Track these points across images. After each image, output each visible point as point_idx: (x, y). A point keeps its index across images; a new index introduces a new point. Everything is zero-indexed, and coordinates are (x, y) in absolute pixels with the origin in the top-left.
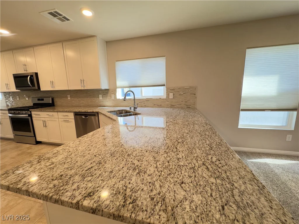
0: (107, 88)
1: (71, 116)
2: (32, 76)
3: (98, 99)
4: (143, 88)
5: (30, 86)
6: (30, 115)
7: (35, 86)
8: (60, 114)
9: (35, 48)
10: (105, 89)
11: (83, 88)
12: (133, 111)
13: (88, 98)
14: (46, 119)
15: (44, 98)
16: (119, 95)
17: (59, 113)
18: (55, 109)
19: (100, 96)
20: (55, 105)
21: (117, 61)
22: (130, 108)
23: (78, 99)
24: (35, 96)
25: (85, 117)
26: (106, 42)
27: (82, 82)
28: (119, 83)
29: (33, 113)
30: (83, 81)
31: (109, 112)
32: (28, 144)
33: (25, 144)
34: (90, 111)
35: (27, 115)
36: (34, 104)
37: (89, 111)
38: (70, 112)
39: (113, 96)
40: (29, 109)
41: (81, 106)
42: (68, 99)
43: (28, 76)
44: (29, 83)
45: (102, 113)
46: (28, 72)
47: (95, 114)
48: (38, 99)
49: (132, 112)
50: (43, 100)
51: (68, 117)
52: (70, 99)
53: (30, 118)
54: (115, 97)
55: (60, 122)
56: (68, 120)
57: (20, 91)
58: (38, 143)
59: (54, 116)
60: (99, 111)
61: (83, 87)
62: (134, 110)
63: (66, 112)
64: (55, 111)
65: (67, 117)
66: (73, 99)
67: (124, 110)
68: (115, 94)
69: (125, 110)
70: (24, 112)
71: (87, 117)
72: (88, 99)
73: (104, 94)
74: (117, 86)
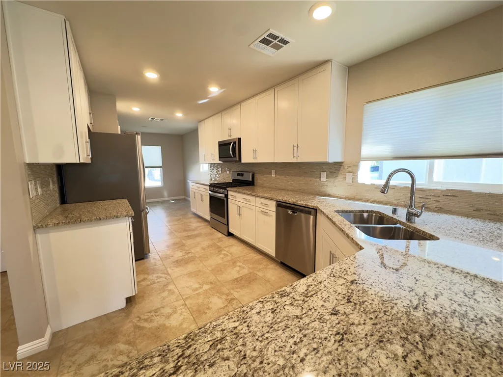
0: (338, 159)
1: (272, 206)
2: (235, 143)
3: (318, 180)
4: (437, 161)
5: (231, 157)
6: (227, 196)
7: (236, 157)
8: (259, 200)
9: (243, 104)
10: (335, 162)
11: (294, 161)
12: (404, 220)
13: (301, 176)
14: (241, 205)
15: (245, 174)
16: (366, 176)
17: (257, 199)
18: (253, 191)
19: (324, 175)
20: (255, 184)
21: (368, 102)
22: (394, 211)
23: (285, 177)
24: (236, 170)
25: (293, 212)
26: (349, 67)
27: (295, 148)
28: (366, 150)
29: (230, 193)
30: (297, 148)
31: (338, 212)
32: (220, 233)
33: (218, 232)
34: (302, 202)
35: (223, 195)
36: (234, 180)
37: (300, 203)
38: (272, 199)
39: (349, 176)
40: (227, 187)
41: (288, 190)
42: (272, 176)
43: (231, 143)
44: (231, 153)
45: (324, 214)
46: (232, 138)
47: (311, 212)
48: (238, 174)
49: (401, 223)
50: (242, 175)
51: (267, 207)
52: (274, 176)
53: (225, 199)
54: (355, 179)
55: (256, 212)
56: (266, 211)
57: (222, 162)
58: (230, 235)
59: (250, 202)
60: (319, 206)
61: (295, 158)
62: (409, 220)
63: (266, 198)
64: (254, 194)
65: (265, 206)
66: (278, 177)
67: (375, 212)
68: (355, 173)
69: (379, 213)
70: (221, 191)
71: (296, 213)
72: (301, 178)
73: (331, 171)
74: (362, 156)
